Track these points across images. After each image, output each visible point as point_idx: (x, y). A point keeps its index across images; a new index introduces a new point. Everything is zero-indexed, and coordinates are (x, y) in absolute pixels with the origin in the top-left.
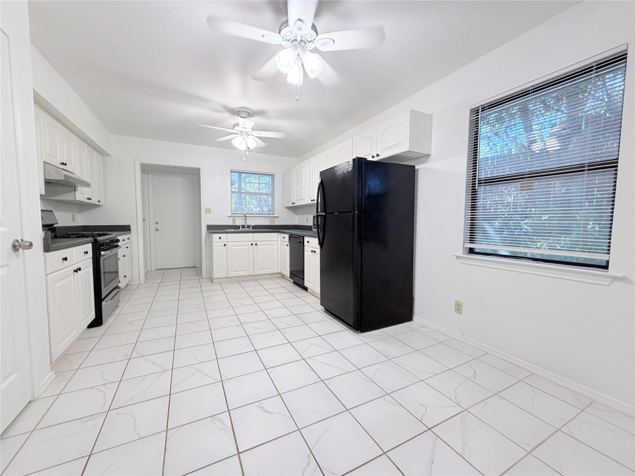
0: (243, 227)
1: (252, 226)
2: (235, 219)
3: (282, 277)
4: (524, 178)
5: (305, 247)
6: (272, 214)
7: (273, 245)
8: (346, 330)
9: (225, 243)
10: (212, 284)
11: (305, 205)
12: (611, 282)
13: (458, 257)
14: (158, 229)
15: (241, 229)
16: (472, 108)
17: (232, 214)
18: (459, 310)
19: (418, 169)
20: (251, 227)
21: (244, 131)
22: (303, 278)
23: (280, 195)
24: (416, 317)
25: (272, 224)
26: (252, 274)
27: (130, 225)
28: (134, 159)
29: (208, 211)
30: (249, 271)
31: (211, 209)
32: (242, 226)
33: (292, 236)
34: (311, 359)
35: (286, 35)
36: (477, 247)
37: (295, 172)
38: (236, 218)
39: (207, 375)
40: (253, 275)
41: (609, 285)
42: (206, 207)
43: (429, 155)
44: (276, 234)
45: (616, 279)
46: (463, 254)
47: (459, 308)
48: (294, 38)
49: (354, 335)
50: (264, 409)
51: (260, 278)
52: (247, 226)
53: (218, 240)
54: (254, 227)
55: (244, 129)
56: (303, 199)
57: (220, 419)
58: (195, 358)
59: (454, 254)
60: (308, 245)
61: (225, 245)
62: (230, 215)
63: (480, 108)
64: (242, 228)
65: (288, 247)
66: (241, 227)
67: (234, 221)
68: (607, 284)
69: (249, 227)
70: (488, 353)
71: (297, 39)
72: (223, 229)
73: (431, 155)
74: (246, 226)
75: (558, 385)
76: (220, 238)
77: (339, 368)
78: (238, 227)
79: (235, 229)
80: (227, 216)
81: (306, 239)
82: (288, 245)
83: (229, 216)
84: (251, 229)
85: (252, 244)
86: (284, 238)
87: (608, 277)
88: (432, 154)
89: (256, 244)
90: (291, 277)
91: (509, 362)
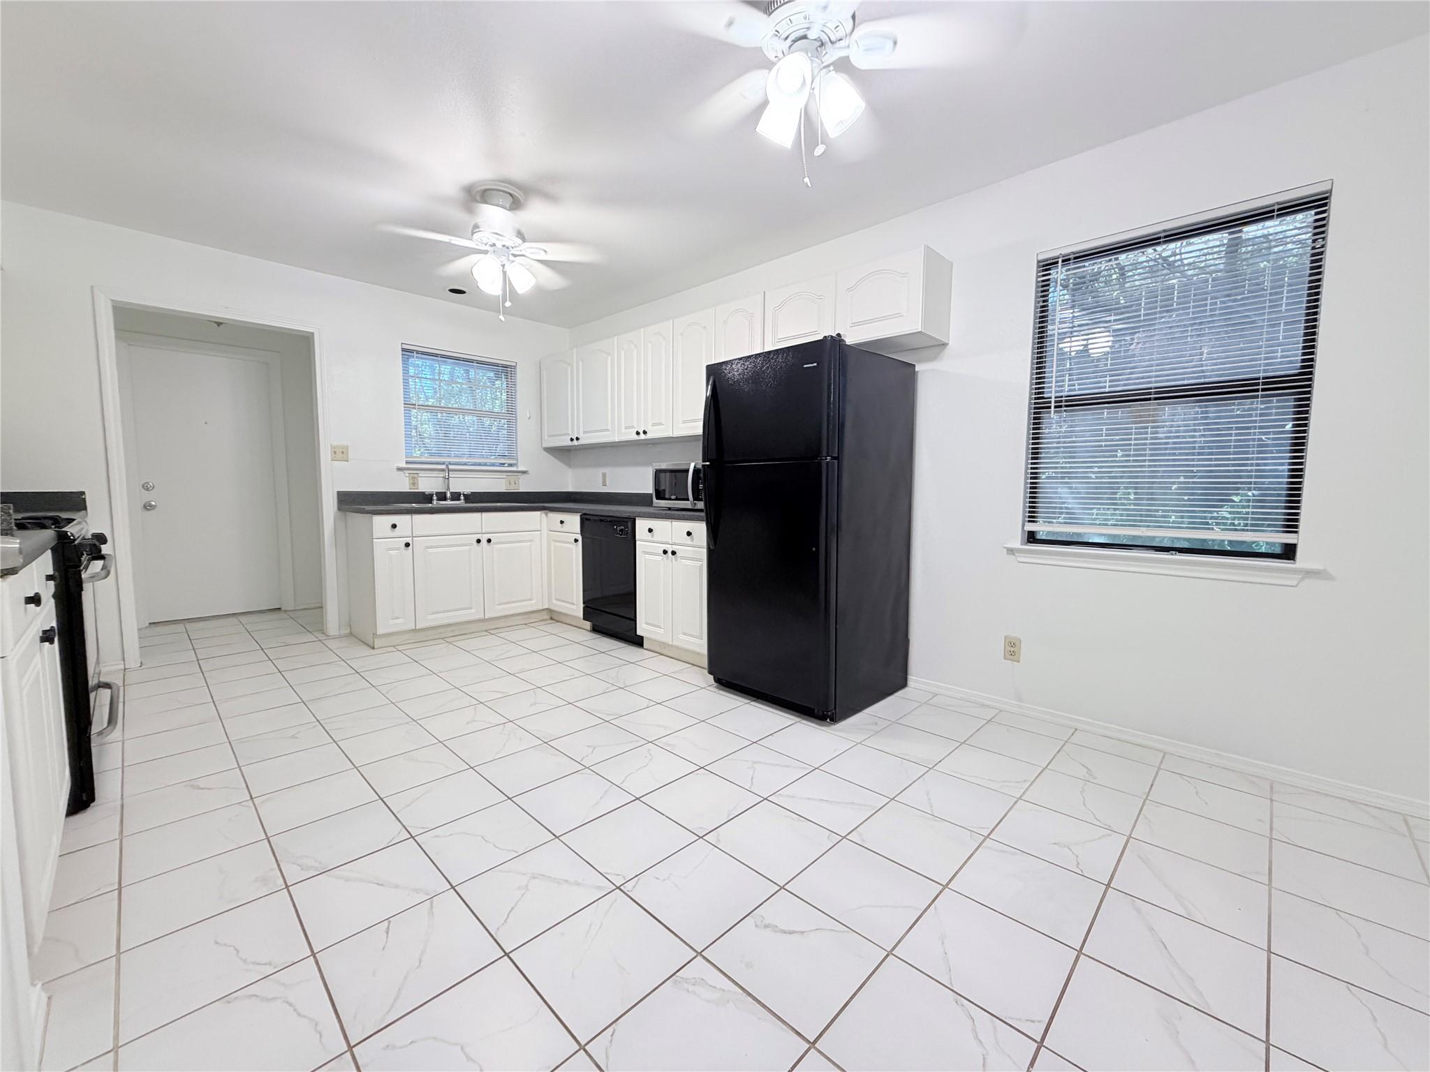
0: (442, 497)
1: (464, 495)
2: (415, 475)
3: (551, 619)
4: (1150, 399)
5: (637, 542)
6: (510, 465)
7: (531, 541)
8: (797, 722)
9: (409, 540)
10: (372, 652)
11: (616, 442)
12: (1303, 579)
13: (1011, 551)
14: (153, 503)
15: (435, 502)
16: (1041, 257)
17: (407, 463)
18: (1013, 654)
19: (917, 372)
20: (462, 498)
21: (499, 245)
22: (633, 617)
23: (529, 418)
24: (912, 679)
25: (513, 489)
26: (481, 616)
27: (83, 493)
28: (92, 287)
29: (339, 455)
30: (473, 611)
31: (348, 446)
32: (437, 494)
33: (588, 517)
34: (780, 794)
35: (791, 18)
36: (1041, 528)
37: (581, 363)
38: (420, 475)
39: (566, 881)
40: (483, 620)
41: (1296, 586)
42: (335, 443)
43: (944, 345)
44: (538, 513)
45: (1309, 573)
46: (1022, 544)
47: (1012, 649)
48: (800, 33)
49: (822, 730)
50: (776, 929)
51: (498, 626)
52: (451, 493)
53: (389, 532)
54: (470, 498)
55: (498, 239)
56: (607, 430)
57: (695, 978)
58: (494, 846)
59: (1005, 546)
60: (650, 538)
61: (407, 545)
62: (404, 465)
63: (1060, 260)
64: (438, 500)
65: (577, 546)
66: (435, 498)
67: (412, 481)
68: (1295, 583)
69: (456, 496)
70: (1076, 729)
71: (809, 36)
72: (387, 503)
73: (948, 344)
74: (448, 495)
75: (1211, 766)
76: (394, 526)
77: (853, 803)
78: (427, 498)
79: (419, 502)
80: (395, 468)
81: (642, 525)
82: (576, 541)
83: (399, 469)
84: (461, 503)
85: (479, 541)
86: (562, 522)
87: (1296, 571)
88: (950, 343)
89: (489, 541)
90: (586, 617)
91: (1118, 740)
